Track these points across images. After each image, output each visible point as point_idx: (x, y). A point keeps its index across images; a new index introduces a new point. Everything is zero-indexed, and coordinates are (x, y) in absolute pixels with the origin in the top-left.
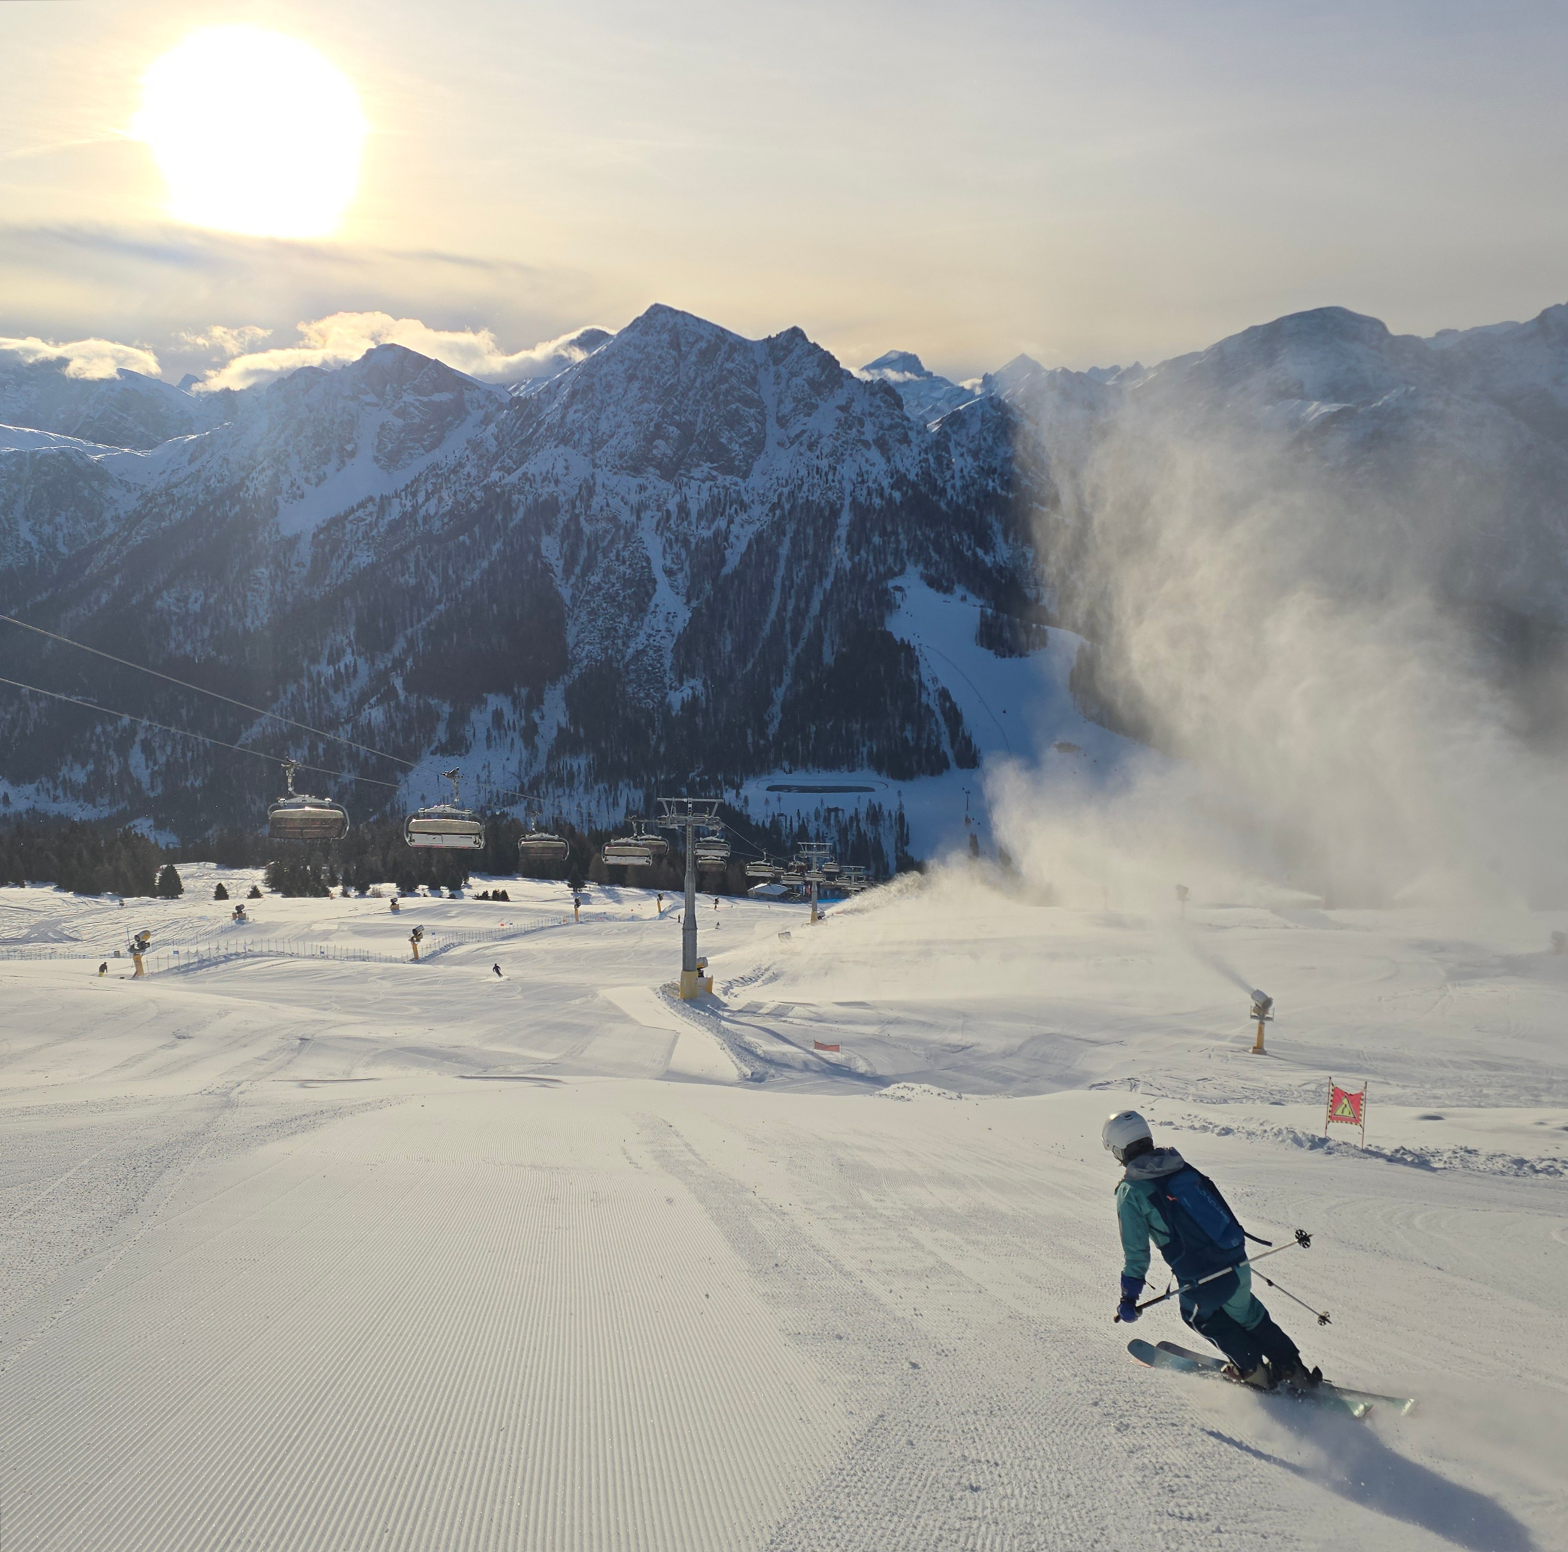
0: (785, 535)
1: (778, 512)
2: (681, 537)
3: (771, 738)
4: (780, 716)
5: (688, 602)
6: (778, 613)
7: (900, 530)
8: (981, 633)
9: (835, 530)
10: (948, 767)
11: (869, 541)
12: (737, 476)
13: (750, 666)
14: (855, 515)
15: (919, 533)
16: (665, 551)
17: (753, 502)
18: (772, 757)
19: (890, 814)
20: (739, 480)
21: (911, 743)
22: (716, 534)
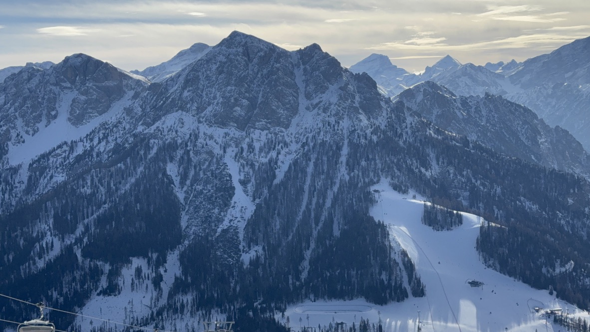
0: (310, 161)
1: (306, 148)
2: (250, 163)
3: (303, 280)
4: (309, 267)
5: (254, 200)
6: (307, 207)
7: (377, 158)
8: (424, 216)
9: (339, 158)
10: (407, 297)
11: (359, 164)
12: (283, 127)
13: (290, 238)
14: (351, 149)
15: (387, 159)
16: (240, 171)
17: (291, 142)
18: (303, 291)
19: (374, 326)
20: (283, 129)
21: (386, 283)
22: (270, 161)
